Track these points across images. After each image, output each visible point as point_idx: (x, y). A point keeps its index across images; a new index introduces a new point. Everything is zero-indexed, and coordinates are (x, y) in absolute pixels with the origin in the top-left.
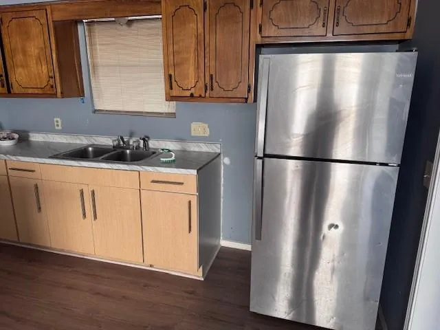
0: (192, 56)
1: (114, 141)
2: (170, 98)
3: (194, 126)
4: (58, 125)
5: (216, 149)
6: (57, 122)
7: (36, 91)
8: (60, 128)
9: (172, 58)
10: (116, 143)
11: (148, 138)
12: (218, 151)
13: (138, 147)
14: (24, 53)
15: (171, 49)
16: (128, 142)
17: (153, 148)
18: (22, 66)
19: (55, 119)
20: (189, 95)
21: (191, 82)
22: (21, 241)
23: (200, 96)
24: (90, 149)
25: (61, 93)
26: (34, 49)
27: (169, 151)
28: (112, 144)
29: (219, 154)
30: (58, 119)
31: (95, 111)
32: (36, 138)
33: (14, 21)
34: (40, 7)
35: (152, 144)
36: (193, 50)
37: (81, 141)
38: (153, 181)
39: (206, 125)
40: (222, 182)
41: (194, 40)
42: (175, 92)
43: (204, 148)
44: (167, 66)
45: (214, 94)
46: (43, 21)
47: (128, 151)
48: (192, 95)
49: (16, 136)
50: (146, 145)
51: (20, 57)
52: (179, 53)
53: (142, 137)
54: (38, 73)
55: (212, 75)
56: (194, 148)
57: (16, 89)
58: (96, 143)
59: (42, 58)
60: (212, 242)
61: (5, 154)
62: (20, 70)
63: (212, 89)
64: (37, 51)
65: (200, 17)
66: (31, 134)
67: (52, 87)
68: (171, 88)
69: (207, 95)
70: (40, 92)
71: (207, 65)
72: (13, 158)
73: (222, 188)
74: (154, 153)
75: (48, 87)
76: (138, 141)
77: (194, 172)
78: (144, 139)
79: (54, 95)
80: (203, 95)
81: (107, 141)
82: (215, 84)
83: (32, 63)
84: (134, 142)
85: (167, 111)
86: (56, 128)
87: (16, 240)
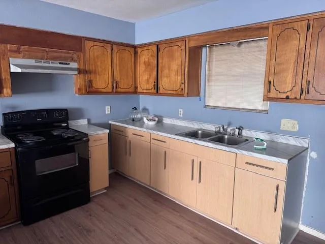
0: (291, 66)
1: (216, 128)
2: (267, 98)
3: (283, 121)
4: (180, 114)
5: (304, 143)
6: (180, 111)
7: (172, 92)
8: (182, 116)
9: (273, 68)
10: (217, 129)
11: (242, 128)
12: (306, 146)
13: (233, 134)
14: (169, 68)
15: (273, 62)
16: (227, 129)
17: (246, 137)
18: (167, 77)
19: (180, 110)
20: (285, 97)
21: (288, 87)
22: (151, 186)
23: (296, 98)
24: (200, 132)
25: (187, 94)
26: (175, 66)
27: (262, 140)
28: (214, 130)
29: (307, 149)
30: (182, 110)
31: (205, 106)
32: (167, 121)
33: (166, 49)
34: (183, 39)
35: (245, 133)
36: (293, 61)
37: (194, 126)
38: (247, 163)
39: (296, 122)
40: (307, 174)
41: (295, 54)
42: (272, 95)
43: (292, 141)
44: (268, 74)
45: (310, 97)
46: (183, 47)
47: (226, 137)
48: (287, 97)
49: (157, 119)
50: (240, 133)
51: (166, 71)
52: (280, 64)
53: (238, 127)
54: (175, 81)
55: (309, 82)
56: (282, 140)
57: (161, 91)
58: (203, 128)
59: (179, 71)
60: (292, 224)
61: (151, 130)
62: (165, 79)
63: (308, 93)
64: (176, 67)
65: (303, 35)
66: (164, 119)
67: (182, 89)
68: (270, 91)
69: (303, 97)
70: (174, 92)
71: (305, 73)
72: (155, 132)
73: (306, 179)
74: (246, 140)
75: (180, 89)
76: (234, 130)
77: (286, 161)
78: (239, 129)
79: (182, 95)
80: (298, 97)
81: (211, 128)
82: (311, 89)
83: (173, 74)
84: (231, 130)
85: (260, 109)
86: (179, 116)
87: (148, 184)
